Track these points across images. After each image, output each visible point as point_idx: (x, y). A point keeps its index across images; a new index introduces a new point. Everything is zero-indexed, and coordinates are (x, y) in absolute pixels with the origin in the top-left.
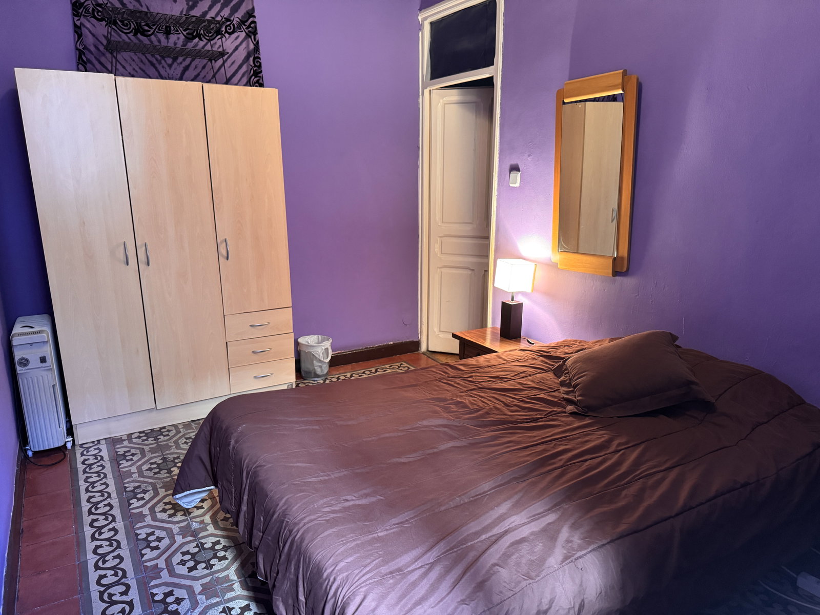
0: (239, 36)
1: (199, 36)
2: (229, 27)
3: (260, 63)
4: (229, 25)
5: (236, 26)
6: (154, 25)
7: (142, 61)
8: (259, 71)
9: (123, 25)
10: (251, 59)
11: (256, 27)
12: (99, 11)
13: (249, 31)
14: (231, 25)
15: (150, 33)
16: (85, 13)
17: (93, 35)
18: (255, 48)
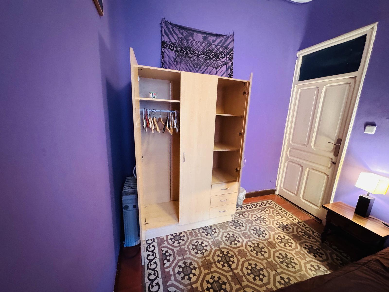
0: (226, 59)
1: (210, 59)
2: (222, 55)
3: (233, 71)
5: (225, 55)
6: (193, 53)
8: (232, 75)
9: (181, 53)
10: (229, 69)
11: (233, 55)
12: (172, 46)
13: (230, 57)
15: (191, 57)
16: (166, 46)
17: (169, 57)
18: (231, 65)
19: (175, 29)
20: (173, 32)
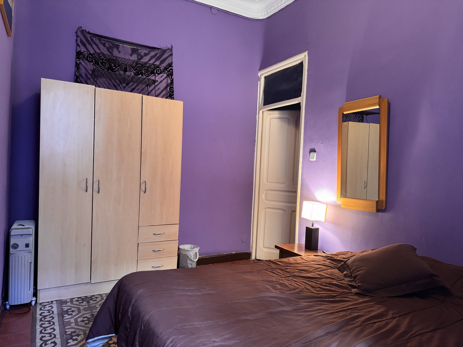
0: (163, 76)
1: (142, 74)
2: (158, 71)
3: (173, 90)
4: (158, 70)
5: (162, 70)
6: (118, 67)
7: (109, 84)
8: (172, 94)
9: (102, 65)
10: (169, 88)
11: (172, 72)
12: (90, 57)
13: (169, 74)
14: (160, 70)
15: (116, 70)
16: (83, 57)
17: (85, 69)
18: (171, 82)
19: (94, 39)
20: (91, 42)
